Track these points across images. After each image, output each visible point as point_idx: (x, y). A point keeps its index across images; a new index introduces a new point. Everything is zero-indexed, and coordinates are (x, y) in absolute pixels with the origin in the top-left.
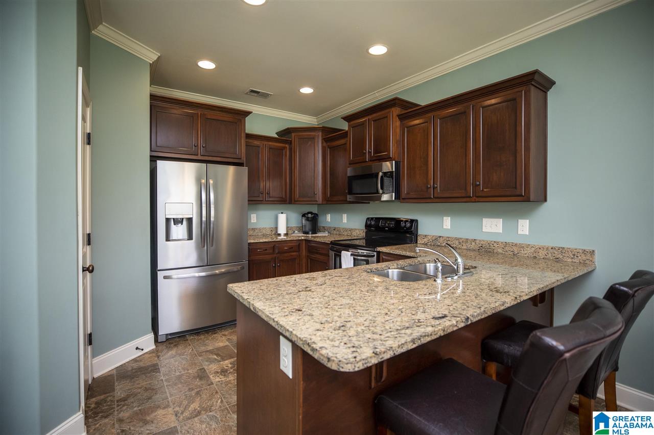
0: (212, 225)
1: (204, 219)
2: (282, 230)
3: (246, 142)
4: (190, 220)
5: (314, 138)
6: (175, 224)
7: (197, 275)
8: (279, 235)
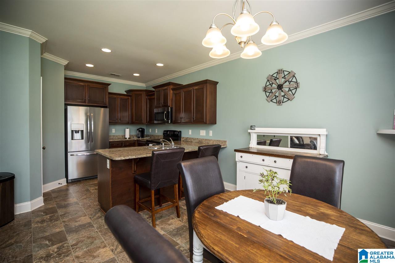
0: (92, 134)
1: (89, 131)
2: (127, 136)
3: (109, 96)
4: (82, 131)
5: (142, 94)
6: (75, 133)
7: (85, 154)
8: (126, 138)
